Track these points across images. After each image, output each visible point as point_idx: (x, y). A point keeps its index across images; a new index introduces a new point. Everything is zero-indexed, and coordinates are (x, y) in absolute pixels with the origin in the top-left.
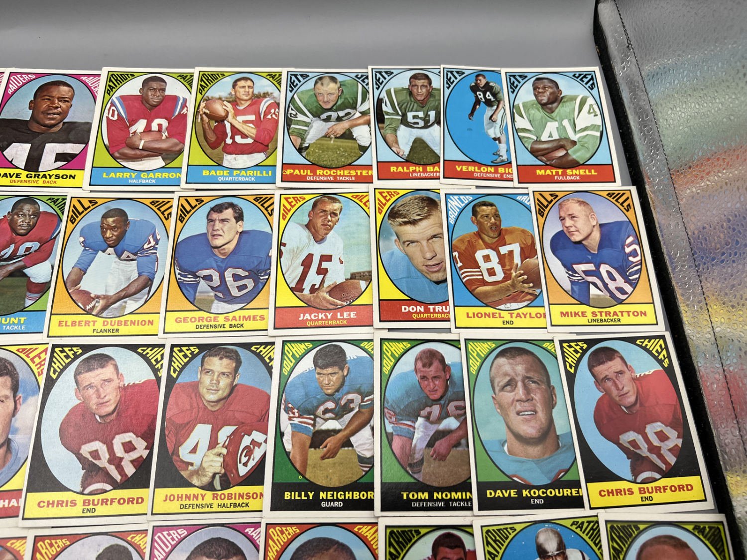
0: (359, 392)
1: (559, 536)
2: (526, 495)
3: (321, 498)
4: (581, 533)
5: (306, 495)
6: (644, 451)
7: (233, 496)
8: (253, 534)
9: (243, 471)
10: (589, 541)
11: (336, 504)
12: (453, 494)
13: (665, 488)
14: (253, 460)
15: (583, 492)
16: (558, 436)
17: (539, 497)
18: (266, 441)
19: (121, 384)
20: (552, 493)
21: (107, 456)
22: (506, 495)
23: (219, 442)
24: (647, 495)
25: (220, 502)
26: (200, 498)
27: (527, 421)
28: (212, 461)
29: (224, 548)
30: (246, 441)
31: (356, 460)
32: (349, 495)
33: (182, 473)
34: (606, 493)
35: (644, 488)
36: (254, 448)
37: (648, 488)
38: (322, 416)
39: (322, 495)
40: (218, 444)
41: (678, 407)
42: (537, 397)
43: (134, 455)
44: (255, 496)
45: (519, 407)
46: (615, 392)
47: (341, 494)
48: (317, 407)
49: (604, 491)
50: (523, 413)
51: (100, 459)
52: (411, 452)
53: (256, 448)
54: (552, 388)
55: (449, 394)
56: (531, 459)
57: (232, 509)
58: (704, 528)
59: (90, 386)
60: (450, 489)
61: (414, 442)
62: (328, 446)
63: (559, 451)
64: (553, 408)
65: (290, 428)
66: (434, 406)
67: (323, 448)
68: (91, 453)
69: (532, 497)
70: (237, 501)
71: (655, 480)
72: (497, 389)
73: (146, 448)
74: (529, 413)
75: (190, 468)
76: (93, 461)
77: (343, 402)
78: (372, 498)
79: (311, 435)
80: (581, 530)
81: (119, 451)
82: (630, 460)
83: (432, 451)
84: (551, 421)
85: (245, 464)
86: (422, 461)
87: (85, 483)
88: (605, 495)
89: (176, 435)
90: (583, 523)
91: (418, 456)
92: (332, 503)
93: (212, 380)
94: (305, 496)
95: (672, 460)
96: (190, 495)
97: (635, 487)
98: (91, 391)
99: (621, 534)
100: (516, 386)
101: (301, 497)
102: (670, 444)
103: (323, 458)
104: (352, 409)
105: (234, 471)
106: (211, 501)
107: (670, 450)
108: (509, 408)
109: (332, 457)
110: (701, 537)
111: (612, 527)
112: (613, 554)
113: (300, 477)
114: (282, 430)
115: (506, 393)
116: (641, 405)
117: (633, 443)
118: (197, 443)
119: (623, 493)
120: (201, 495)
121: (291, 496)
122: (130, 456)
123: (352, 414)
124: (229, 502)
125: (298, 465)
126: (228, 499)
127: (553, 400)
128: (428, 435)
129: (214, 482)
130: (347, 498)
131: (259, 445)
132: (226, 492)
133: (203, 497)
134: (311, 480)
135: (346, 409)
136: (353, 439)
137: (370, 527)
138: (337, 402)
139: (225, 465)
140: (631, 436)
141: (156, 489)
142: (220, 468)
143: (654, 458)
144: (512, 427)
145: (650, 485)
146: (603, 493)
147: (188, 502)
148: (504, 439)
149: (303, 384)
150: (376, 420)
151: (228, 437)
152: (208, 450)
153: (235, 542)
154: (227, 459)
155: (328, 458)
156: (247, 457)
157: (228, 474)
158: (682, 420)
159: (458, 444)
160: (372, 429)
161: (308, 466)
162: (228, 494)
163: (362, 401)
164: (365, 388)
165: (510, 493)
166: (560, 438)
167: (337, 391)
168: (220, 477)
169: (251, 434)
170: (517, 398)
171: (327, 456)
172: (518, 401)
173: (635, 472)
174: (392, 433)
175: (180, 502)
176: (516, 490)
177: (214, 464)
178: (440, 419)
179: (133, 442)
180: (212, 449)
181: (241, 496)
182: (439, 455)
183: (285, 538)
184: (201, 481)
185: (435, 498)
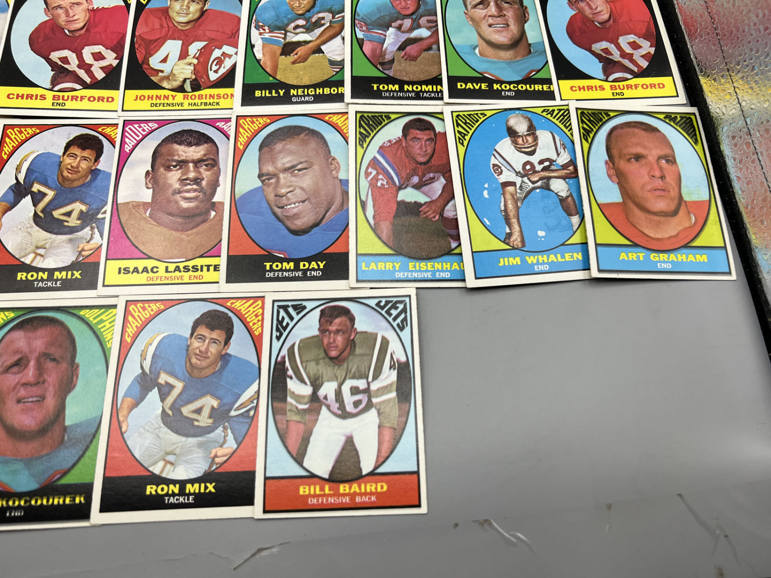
0: (330, 11)
1: (530, 120)
2: (497, 88)
3: (292, 94)
4: (551, 118)
5: (277, 92)
6: (616, 56)
7: (204, 97)
8: (224, 126)
9: (213, 77)
10: (560, 125)
11: (307, 98)
12: (424, 87)
13: (636, 86)
14: (224, 68)
15: (554, 87)
16: (530, 45)
17: (510, 90)
18: (236, 54)
19: (91, 7)
20: (523, 87)
21: (77, 62)
22: (477, 87)
23: (189, 54)
24: (618, 91)
25: (190, 101)
26: (171, 98)
27: (499, 31)
28: (183, 69)
29: (195, 137)
30: (217, 53)
31: (327, 63)
32: (319, 91)
33: (152, 78)
34: (577, 88)
35: (615, 86)
36: (224, 58)
37: (619, 86)
38: (293, 31)
39: (293, 92)
40: (189, 56)
41: (652, 22)
42: (510, 14)
43: (104, 63)
44: (226, 96)
45: (491, 21)
46: (588, 11)
47: (312, 91)
48: (288, 25)
49: (575, 87)
50: (495, 26)
51: (69, 63)
52: (383, 54)
53: (227, 59)
54: (524, 8)
55: (421, 10)
56: (502, 61)
57: (203, 107)
58: (676, 117)
59: (59, 7)
60: (421, 83)
61: (385, 46)
62: (299, 53)
63: (531, 55)
64: (525, 22)
65: (261, 41)
66: (405, 20)
67: (293, 56)
68: (60, 59)
69: (503, 90)
70: (208, 101)
71: (627, 79)
72: (469, 7)
73: (116, 58)
74: (502, 26)
75: (160, 74)
76: (63, 65)
77: (313, 20)
78: (343, 92)
79: (282, 46)
80: (551, 116)
81: (88, 59)
82: (602, 64)
83: (403, 53)
84: (523, 34)
85: (216, 72)
86: (392, 61)
87: (54, 82)
88: (576, 90)
89: (147, 48)
90: (553, 111)
91: (388, 57)
92: (303, 98)
93: (182, 6)
94: (275, 93)
95: (644, 64)
96: (161, 96)
97: (607, 85)
98: (60, 11)
99: (592, 119)
100: (489, 5)
101: (272, 94)
102: (643, 52)
103: (294, 63)
104: (323, 25)
105: (205, 77)
106: (182, 101)
107: (642, 56)
108: (481, 21)
109: (303, 62)
110: (672, 124)
111: (582, 113)
112: (583, 133)
113: (271, 79)
114: (253, 43)
115: (478, 10)
116: (614, 21)
117: (606, 51)
118: (168, 55)
119: (594, 89)
120: (172, 96)
121: (261, 93)
122: (100, 64)
123: (322, 28)
124: (199, 102)
125: (268, 70)
126: (199, 99)
127: (525, 16)
128: (400, 41)
129: (185, 86)
130: (317, 93)
131: (230, 56)
132: (197, 93)
133: (174, 97)
134: (282, 80)
135: (318, 24)
136: (323, 48)
137: (340, 116)
138: (307, 20)
139: (195, 71)
140: (604, 45)
141: (126, 91)
142: (191, 74)
143: (626, 62)
144: (483, 36)
145: (621, 84)
146: (574, 89)
147: (158, 101)
148: (476, 44)
149: (273, 7)
150: (347, 32)
151: (198, 50)
152: (179, 60)
153: (206, 133)
154: (197, 68)
155: (299, 62)
156: (218, 66)
157: (198, 79)
158: (655, 33)
159: (429, 48)
160: (343, 39)
161: (278, 70)
162: (199, 95)
163: (333, 17)
164: (336, 8)
165: (481, 86)
166: (532, 46)
167: (309, 11)
168: (191, 82)
169: (222, 48)
170: (489, 14)
171: (298, 61)
172: (490, 16)
173: (607, 72)
174: (363, 39)
175: (150, 101)
176: (487, 84)
177: (185, 71)
178: (411, 29)
179: (103, 53)
180: (182, 59)
181: (211, 96)
182: (409, 56)
183: (255, 127)
184: (171, 84)
185: (406, 89)
